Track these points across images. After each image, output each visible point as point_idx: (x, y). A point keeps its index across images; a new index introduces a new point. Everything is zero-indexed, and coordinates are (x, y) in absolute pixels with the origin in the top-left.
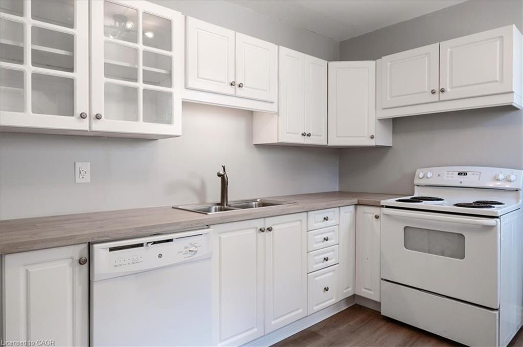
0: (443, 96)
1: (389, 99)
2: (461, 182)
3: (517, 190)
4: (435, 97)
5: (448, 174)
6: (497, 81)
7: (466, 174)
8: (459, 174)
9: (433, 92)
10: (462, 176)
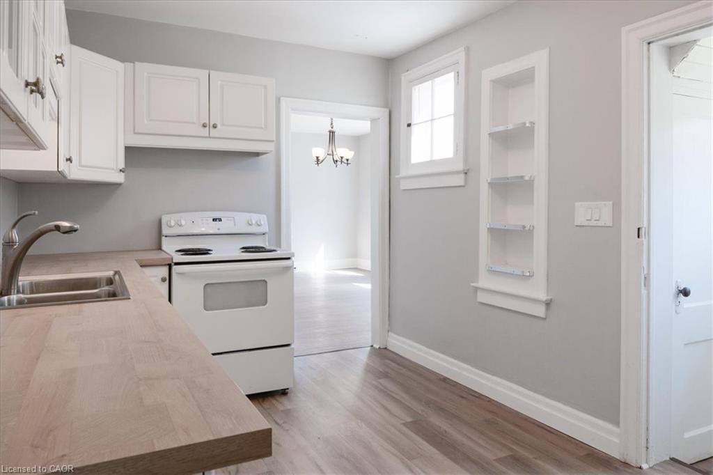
0: (214, 132)
1: (146, 122)
2: (219, 229)
3: (264, 234)
4: (205, 132)
5: (202, 220)
6: (261, 128)
7: (220, 220)
8: (213, 220)
9: (204, 126)
10: (218, 223)
